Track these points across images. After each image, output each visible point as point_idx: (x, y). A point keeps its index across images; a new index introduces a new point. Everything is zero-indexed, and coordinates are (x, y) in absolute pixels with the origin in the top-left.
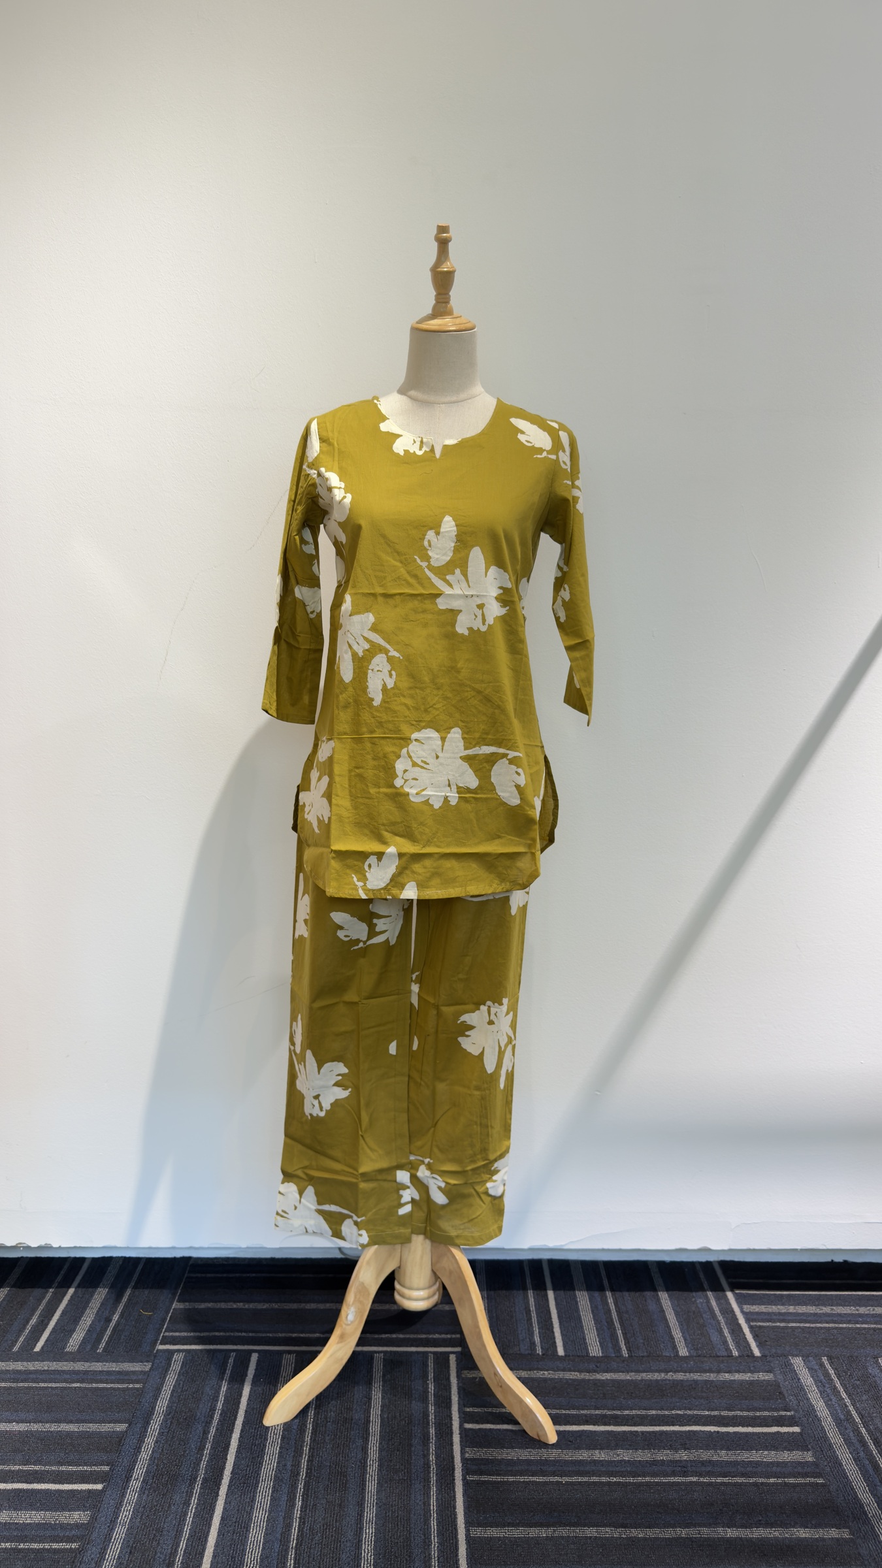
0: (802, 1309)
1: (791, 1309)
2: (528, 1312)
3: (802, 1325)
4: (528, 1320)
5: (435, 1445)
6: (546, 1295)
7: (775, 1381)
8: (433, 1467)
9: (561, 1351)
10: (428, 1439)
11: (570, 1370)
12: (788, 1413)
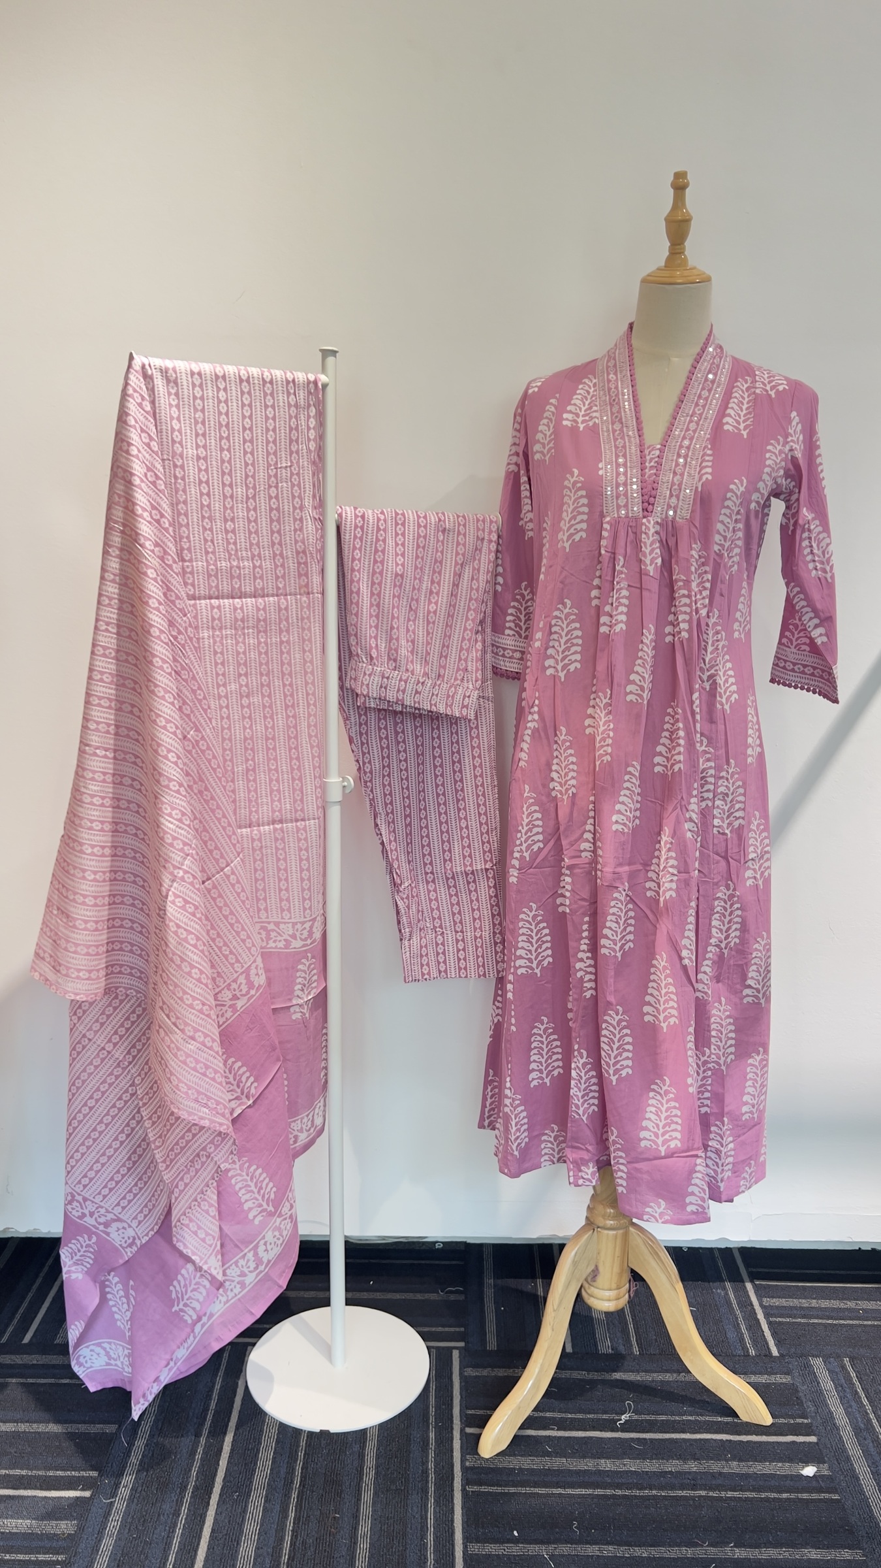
0: (825, 1304)
1: (814, 1303)
3: (824, 1321)
5: (435, 1452)
7: (793, 1384)
8: (432, 1476)
10: (428, 1444)
11: (578, 1369)
12: (806, 1421)
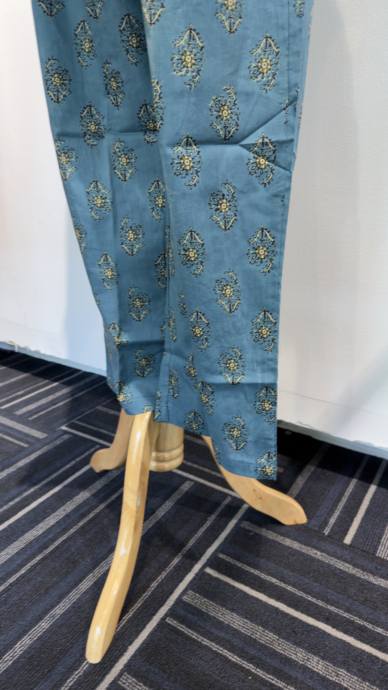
2: (341, 494)
4: (335, 502)
5: (167, 575)
6: (368, 488)
9: (348, 540)
10: (166, 566)
11: (346, 561)
